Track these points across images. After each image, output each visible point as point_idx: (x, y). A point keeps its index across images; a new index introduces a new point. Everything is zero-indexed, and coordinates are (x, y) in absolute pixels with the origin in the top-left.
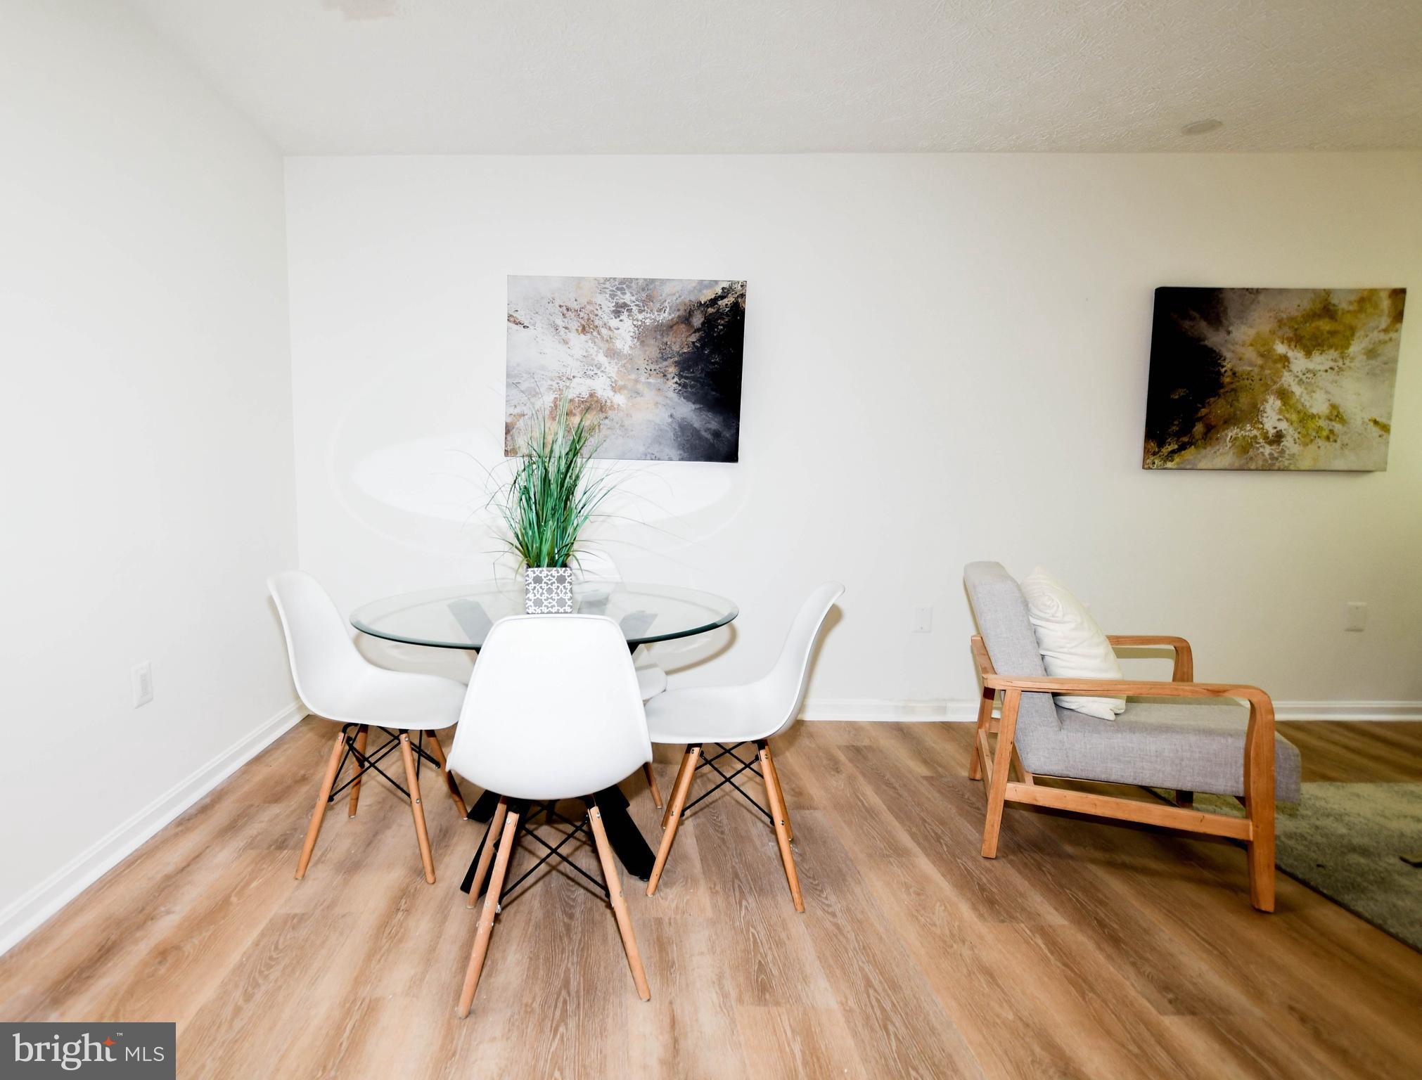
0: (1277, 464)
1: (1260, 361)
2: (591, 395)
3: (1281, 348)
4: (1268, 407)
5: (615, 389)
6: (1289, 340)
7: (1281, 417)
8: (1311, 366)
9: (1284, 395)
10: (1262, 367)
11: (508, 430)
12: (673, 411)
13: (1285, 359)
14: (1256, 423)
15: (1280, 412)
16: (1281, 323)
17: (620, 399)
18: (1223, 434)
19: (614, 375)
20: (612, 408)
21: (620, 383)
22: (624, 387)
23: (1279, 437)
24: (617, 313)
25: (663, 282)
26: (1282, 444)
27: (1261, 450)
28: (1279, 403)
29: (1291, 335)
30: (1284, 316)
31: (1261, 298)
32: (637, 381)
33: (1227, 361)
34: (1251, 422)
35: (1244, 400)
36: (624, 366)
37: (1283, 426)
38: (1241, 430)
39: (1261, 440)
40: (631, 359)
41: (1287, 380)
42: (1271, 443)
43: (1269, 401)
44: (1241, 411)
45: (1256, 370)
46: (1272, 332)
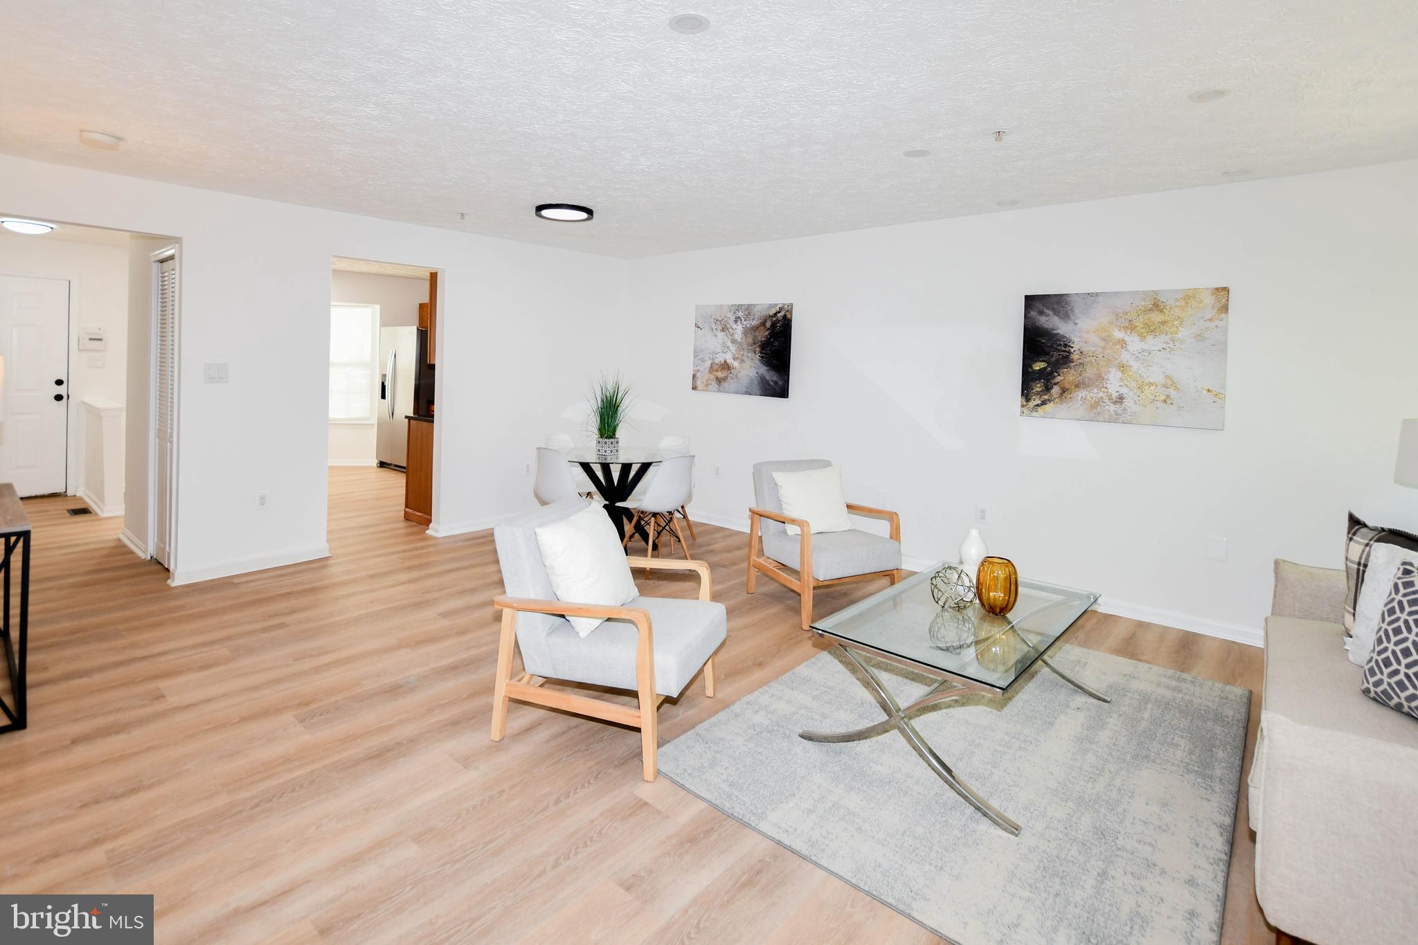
0: (1121, 419)
1: (1102, 344)
2: (725, 362)
3: (1119, 335)
4: (1111, 376)
5: (734, 359)
6: (1126, 328)
7: (1122, 384)
8: (1146, 347)
9: (1123, 367)
10: (1104, 348)
11: (694, 377)
12: (757, 370)
13: (1123, 343)
14: (1101, 388)
15: (1121, 380)
16: (1117, 316)
17: (736, 364)
18: (1075, 395)
19: (734, 352)
20: (733, 368)
21: (736, 356)
22: (738, 358)
23: (1121, 399)
24: (736, 321)
25: (755, 305)
26: (1124, 404)
27: (1107, 407)
28: (1119, 374)
29: (1127, 325)
30: (1120, 311)
31: (1100, 299)
32: (743, 355)
33: (1075, 344)
34: (1097, 387)
35: (1090, 372)
36: (738, 347)
37: (1124, 391)
38: (1090, 392)
39: (1107, 401)
40: (741, 344)
41: (1125, 357)
42: (1115, 403)
43: (1112, 372)
44: (1089, 379)
45: (1100, 350)
46: (1111, 323)
